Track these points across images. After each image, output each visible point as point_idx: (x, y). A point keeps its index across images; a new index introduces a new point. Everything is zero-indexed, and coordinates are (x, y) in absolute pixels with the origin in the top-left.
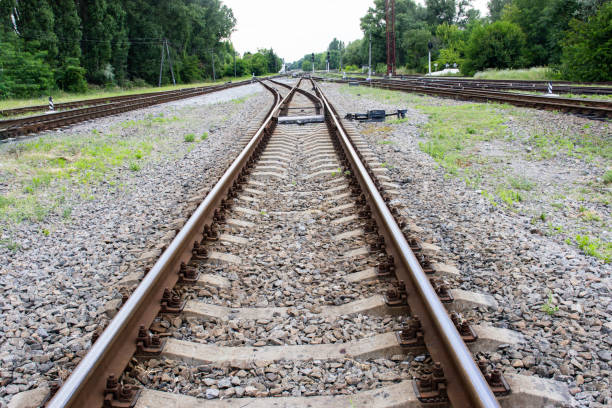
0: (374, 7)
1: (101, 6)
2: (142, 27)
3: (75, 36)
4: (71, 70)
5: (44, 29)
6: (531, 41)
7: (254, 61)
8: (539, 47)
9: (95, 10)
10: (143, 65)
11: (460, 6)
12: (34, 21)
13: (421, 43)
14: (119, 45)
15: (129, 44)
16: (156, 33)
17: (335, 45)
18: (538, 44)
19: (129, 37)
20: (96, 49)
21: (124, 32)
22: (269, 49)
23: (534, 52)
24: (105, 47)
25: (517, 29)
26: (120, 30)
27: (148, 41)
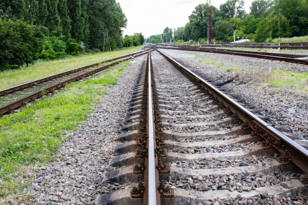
0: (195, 10)
1: (79, 13)
2: (95, 23)
3: (68, 28)
4: (72, 44)
5: (57, 25)
6: (291, 24)
7: (134, 39)
8: (295, 26)
9: (76, 15)
10: (95, 42)
11: (238, 9)
12: (53, 21)
13: (224, 27)
14: (86, 32)
15: (89, 31)
16: (101, 25)
17: (167, 30)
18: (294, 25)
19: (89, 28)
20: (76, 34)
21: (88, 25)
22: (139, 33)
23: (292, 29)
24: (80, 33)
25: (284, 18)
26: (86, 25)
27: (98, 30)
